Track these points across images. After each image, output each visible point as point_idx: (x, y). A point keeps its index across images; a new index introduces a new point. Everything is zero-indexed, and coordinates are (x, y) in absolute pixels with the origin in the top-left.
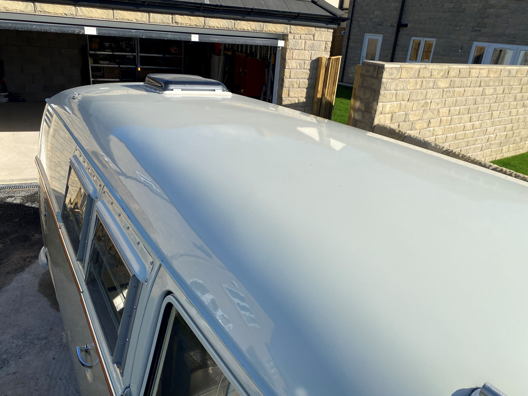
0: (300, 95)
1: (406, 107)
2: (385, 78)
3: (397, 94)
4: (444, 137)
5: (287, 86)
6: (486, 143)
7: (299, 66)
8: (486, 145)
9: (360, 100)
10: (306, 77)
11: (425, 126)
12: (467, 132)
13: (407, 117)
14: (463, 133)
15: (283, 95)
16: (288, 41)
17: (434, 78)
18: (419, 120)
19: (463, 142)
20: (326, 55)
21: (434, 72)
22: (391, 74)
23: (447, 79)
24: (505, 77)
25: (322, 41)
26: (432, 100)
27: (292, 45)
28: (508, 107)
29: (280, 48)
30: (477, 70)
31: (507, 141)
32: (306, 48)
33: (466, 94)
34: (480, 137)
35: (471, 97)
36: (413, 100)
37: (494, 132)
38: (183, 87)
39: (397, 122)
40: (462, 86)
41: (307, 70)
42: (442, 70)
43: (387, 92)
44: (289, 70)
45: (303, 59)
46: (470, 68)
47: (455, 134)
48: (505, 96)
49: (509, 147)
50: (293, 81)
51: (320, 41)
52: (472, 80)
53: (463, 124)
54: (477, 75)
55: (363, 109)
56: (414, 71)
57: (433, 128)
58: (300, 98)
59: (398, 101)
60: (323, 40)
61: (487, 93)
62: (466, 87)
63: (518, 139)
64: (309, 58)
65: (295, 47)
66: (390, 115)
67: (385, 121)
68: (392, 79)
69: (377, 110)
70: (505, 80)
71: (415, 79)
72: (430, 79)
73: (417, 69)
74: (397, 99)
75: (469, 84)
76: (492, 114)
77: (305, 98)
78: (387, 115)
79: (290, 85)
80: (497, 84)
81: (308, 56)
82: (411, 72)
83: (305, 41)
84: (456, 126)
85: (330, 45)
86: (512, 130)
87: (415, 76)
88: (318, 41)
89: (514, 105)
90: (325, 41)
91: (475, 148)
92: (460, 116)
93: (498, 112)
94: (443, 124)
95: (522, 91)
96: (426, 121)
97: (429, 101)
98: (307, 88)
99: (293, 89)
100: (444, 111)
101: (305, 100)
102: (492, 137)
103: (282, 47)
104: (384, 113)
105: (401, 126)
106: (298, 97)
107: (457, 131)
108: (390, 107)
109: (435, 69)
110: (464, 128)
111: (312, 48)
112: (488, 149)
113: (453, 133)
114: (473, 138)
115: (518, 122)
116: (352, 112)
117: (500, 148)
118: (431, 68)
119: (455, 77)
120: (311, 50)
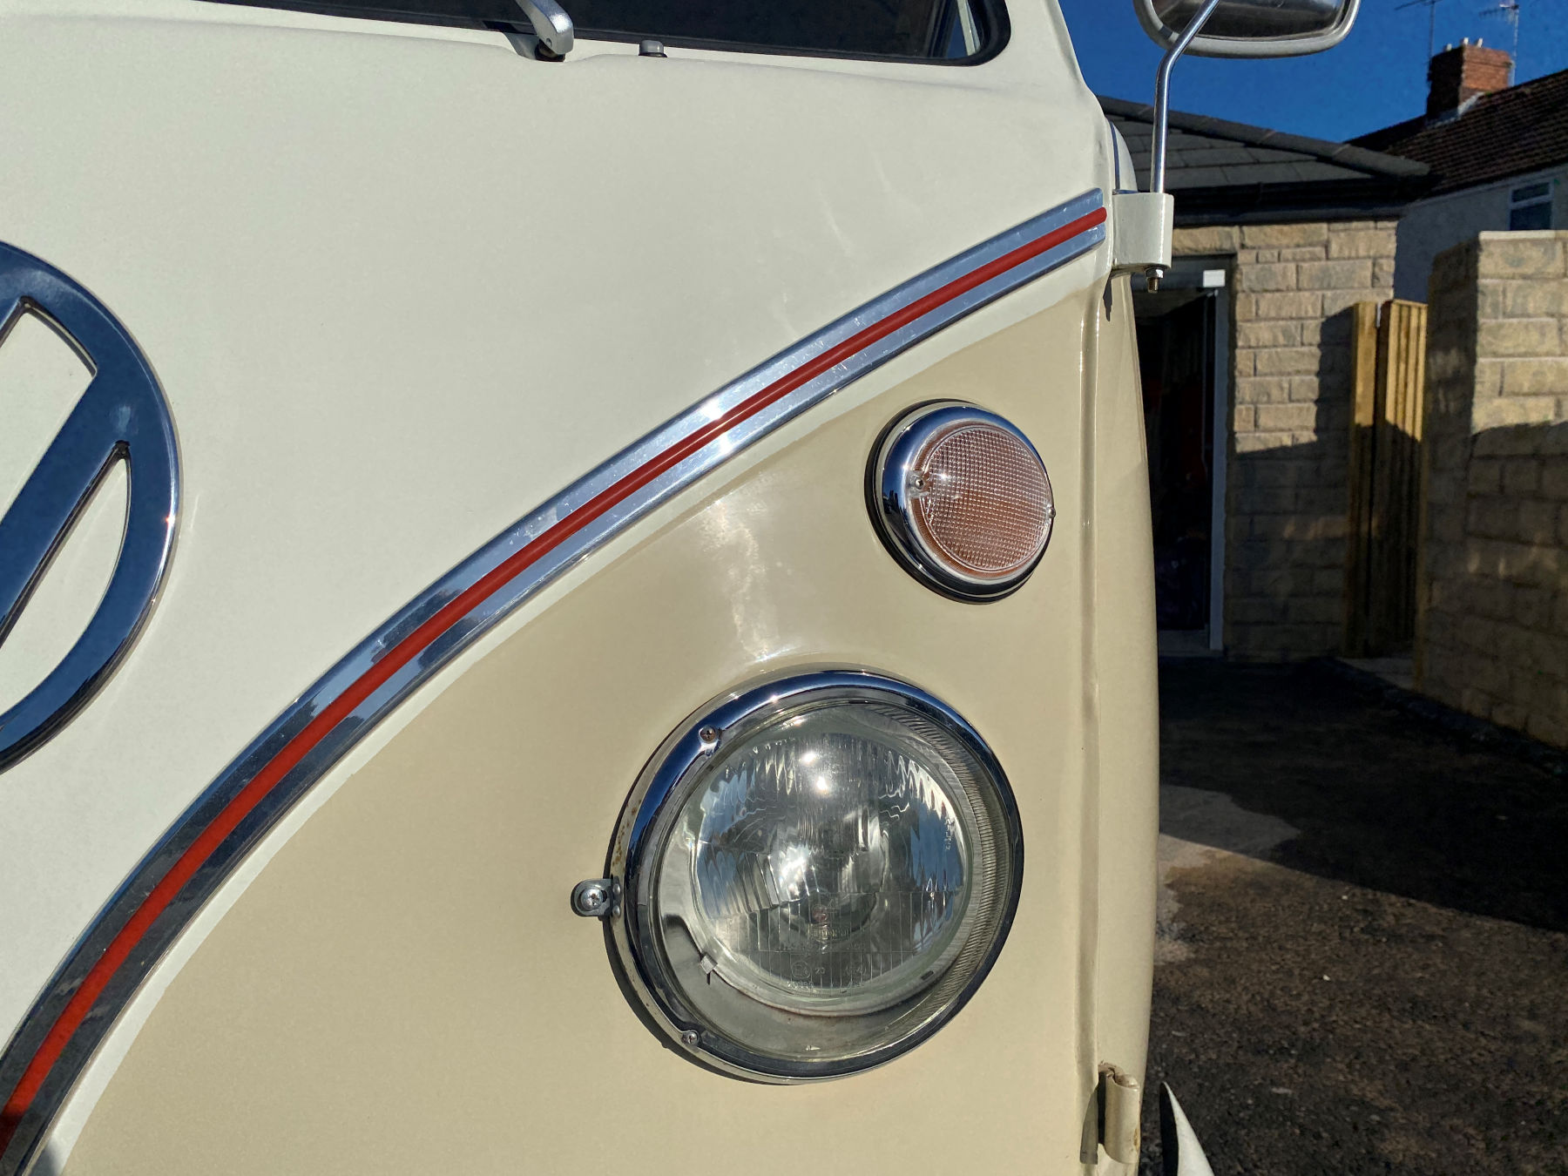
0: (1295, 422)
2: (1489, 276)
3: (1565, 329)
5: (1247, 398)
7: (1284, 335)
10: (1310, 368)
15: (1237, 424)
16: (1238, 271)
20: (1376, 296)
22: (1517, 262)
25: (1358, 258)
27: (1250, 280)
29: (1214, 291)
32: (1305, 283)
41: (1310, 348)
43: (1512, 320)
44: (1250, 350)
45: (1294, 315)
50: (1269, 382)
51: (1351, 258)
58: (1297, 433)
60: (1362, 253)
64: (1314, 311)
65: (1264, 285)
66: (1548, 400)
68: (1525, 277)
69: (1478, 381)
77: (1316, 431)
78: (1532, 400)
79: (1258, 395)
81: (1313, 307)
83: (1297, 267)
85: (1389, 266)
88: (1347, 262)
90: (1369, 257)
98: (1317, 402)
99: (1269, 406)
101: (1314, 438)
103: (1219, 289)
106: (1291, 430)
111: (1324, 282)
120: (1321, 288)
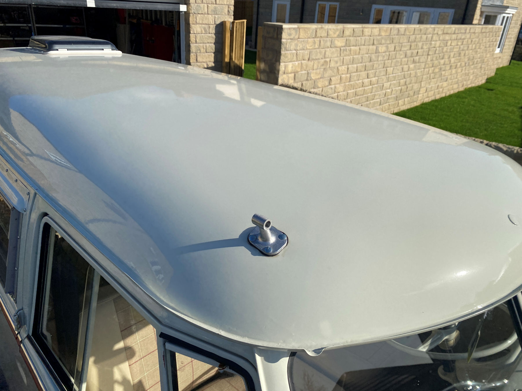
0: (208, 60)
1: (307, 66)
2: (284, 39)
3: (298, 54)
4: (345, 94)
5: (194, 51)
6: (384, 97)
7: (204, 30)
8: (384, 100)
9: (264, 61)
10: (212, 42)
11: (327, 83)
12: (365, 88)
13: (309, 75)
14: (363, 89)
15: (191, 60)
16: (190, 6)
17: (330, 38)
18: (321, 78)
19: (363, 97)
20: (229, 19)
21: (330, 31)
22: (290, 35)
23: (343, 38)
24: (395, 35)
25: (224, 5)
26: (331, 59)
27: (194, 9)
28: (399, 64)
29: (183, 12)
30: (369, 29)
31: (402, 95)
32: (210, 12)
33: (362, 52)
34: (378, 93)
35: (367, 55)
36: (313, 59)
37: (390, 87)
38: (69, 47)
39: (300, 81)
40: (357, 45)
41: (212, 35)
42: (337, 29)
43: (288, 52)
44: (194, 34)
45: (207, 23)
46: (362, 27)
47: (355, 90)
48: (396, 53)
49: (404, 100)
50: (200, 46)
51: (222, 4)
52: (365, 38)
53: (361, 81)
54: (369, 34)
55: (268, 70)
56: (311, 31)
57: (334, 86)
58: (208, 63)
59: (299, 61)
60: (225, 3)
61: (380, 51)
62: (361, 45)
63: (411, 93)
64: (213, 22)
65: (198, 11)
66: (293, 75)
67: (288, 80)
68: (291, 39)
69: (280, 70)
70: (395, 37)
71: (313, 39)
72: (328, 39)
73: (314, 29)
74: (298, 58)
75: (363, 42)
76: (387, 70)
77: (214, 63)
78: (290, 75)
79: (197, 50)
80: (388, 42)
81: (212, 20)
82: (309, 32)
83: (207, 6)
84: (356, 83)
85: (232, 8)
86: (405, 84)
87: (313, 36)
89: (405, 61)
90: (227, 5)
91: (374, 103)
92: (359, 73)
93: (392, 69)
94: (343, 81)
95: (412, 48)
96: (327, 79)
97: (328, 60)
98: (214, 53)
99: (200, 54)
100: (343, 68)
101: (213, 65)
102: (388, 92)
103: (185, 12)
104: (287, 73)
105: (304, 85)
106: (206, 62)
107: (356, 87)
108: (292, 67)
109: (330, 29)
110: (362, 84)
111: (215, 12)
112: (386, 103)
113: (353, 89)
114: (372, 94)
115: (410, 77)
116: (258, 74)
117: (397, 102)
118: (326, 28)
119: (350, 36)
120: (214, 14)
